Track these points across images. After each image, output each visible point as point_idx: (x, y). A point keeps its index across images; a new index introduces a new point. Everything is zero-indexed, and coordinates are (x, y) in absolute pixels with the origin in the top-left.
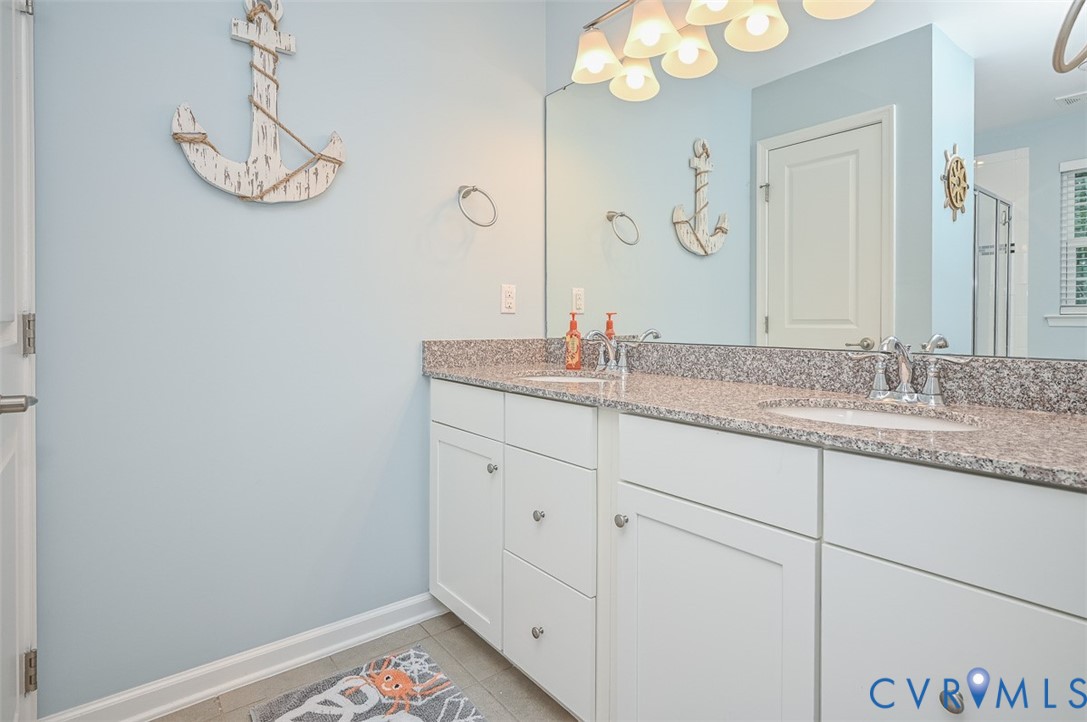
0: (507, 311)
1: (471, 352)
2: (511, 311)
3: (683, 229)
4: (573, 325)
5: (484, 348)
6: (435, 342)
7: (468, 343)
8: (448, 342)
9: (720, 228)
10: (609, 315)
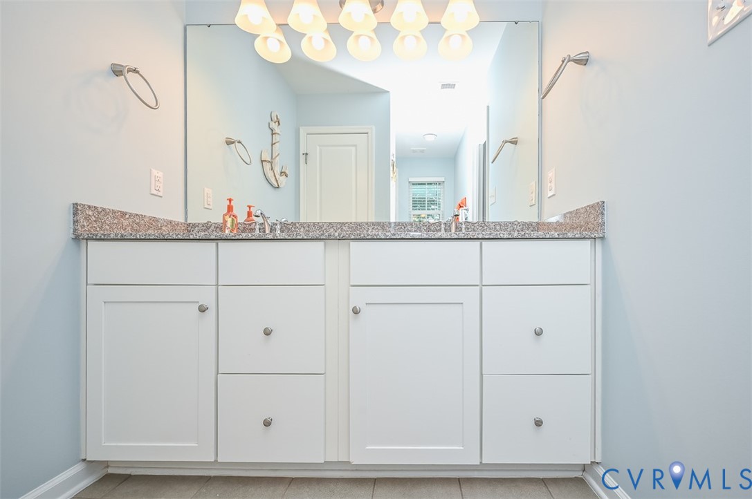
0: (155, 192)
1: (126, 223)
2: (160, 194)
3: (267, 166)
4: (230, 208)
5: (137, 221)
6: (89, 207)
7: (123, 214)
8: (104, 210)
9: (284, 173)
10: (250, 207)
